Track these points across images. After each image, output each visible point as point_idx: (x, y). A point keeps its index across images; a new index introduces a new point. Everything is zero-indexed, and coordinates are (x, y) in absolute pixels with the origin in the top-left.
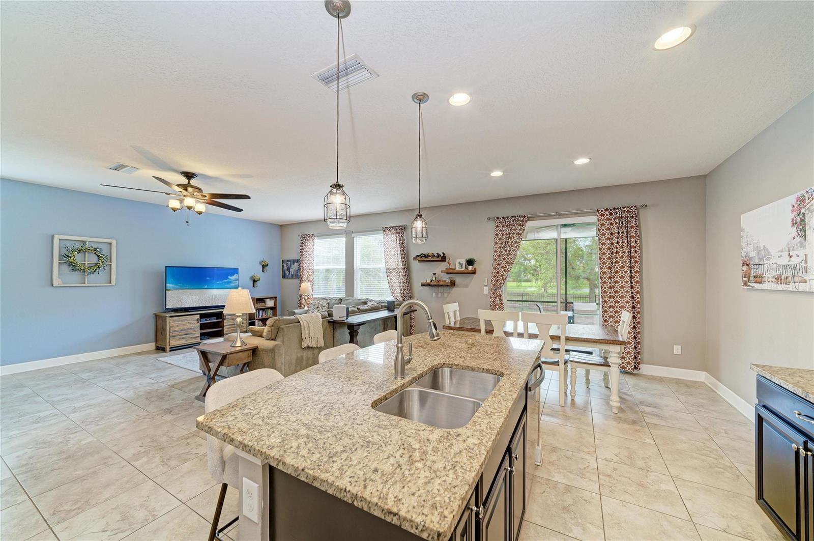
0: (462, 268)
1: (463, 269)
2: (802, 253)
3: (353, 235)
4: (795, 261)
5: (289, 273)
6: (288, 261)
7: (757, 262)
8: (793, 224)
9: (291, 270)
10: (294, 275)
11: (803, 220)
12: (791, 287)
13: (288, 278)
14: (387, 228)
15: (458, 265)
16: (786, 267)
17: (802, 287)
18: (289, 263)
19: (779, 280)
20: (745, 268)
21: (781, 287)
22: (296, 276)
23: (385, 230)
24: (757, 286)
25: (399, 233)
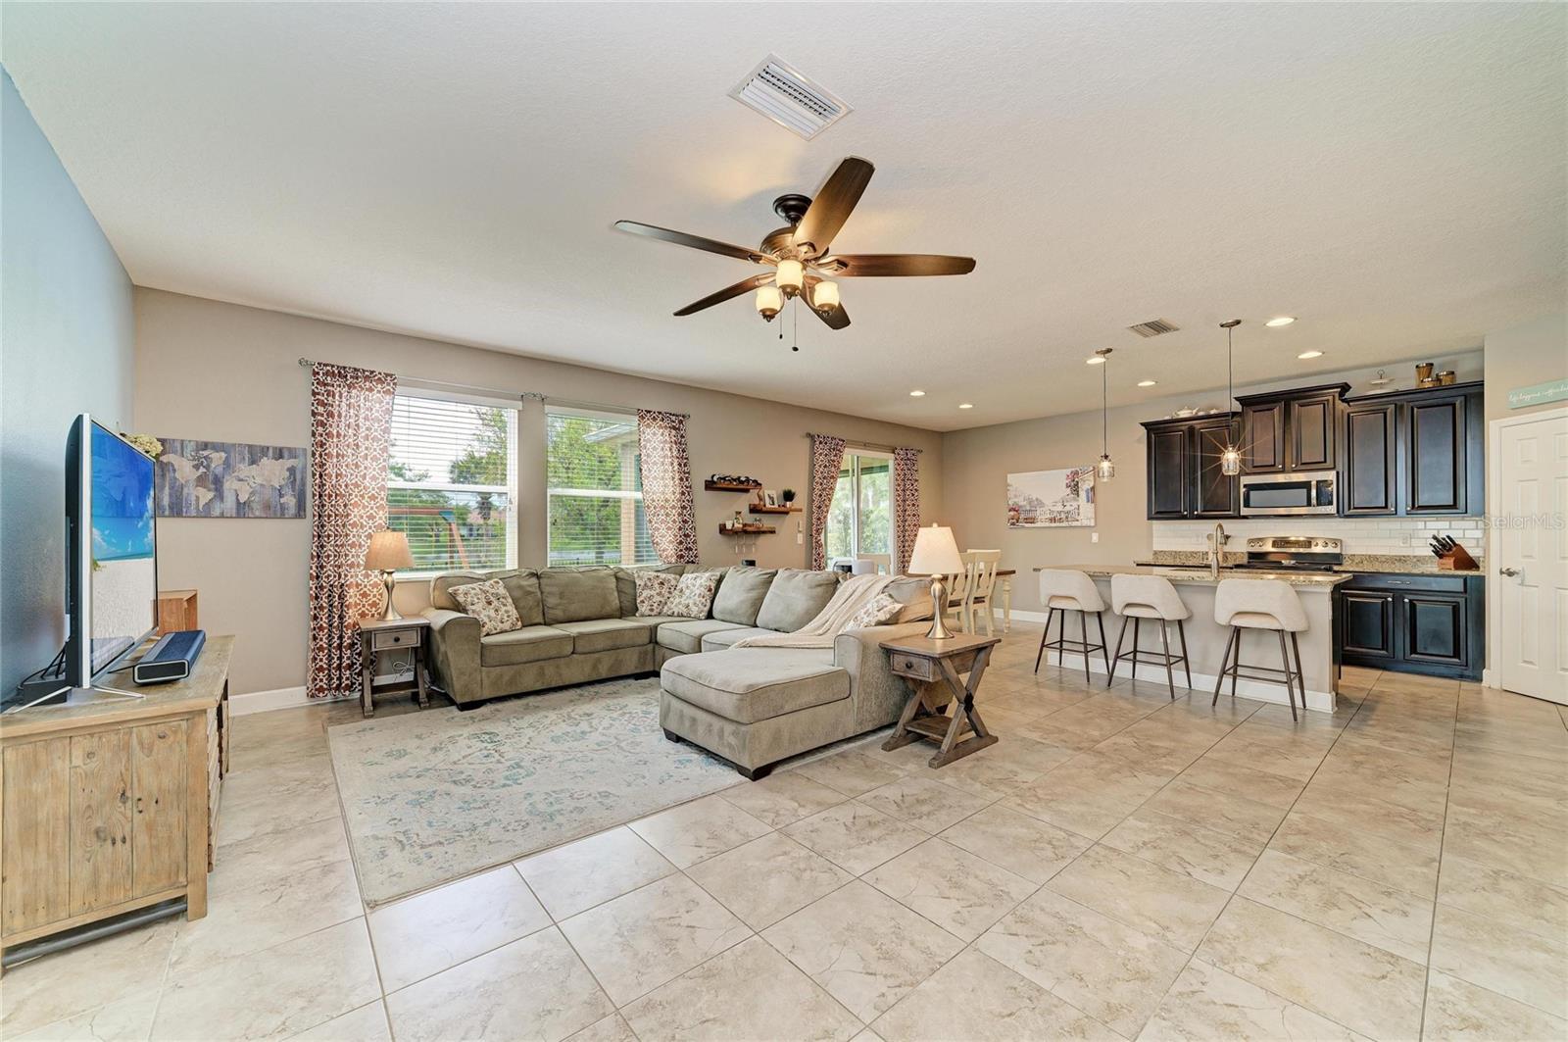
0: (773, 504)
1: (776, 506)
2: (1075, 504)
3: (547, 408)
4: (1068, 508)
5: (220, 495)
6: (206, 446)
7: (1028, 508)
8: (1067, 487)
9: (230, 485)
10: (254, 505)
11: (1077, 485)
12: (1065, 524)
13: (206, 513)
14: (649, 412)
15: (768, 501)
16: (1060, 512)
17: (1075, 524)
18: (217, 458)
19: (1053, 520)
20: (1012, 513)
21: (1053, 525)
22: (267, 506)
23: (644, 414)
24: (1027, 525)
25: (674, 428)
